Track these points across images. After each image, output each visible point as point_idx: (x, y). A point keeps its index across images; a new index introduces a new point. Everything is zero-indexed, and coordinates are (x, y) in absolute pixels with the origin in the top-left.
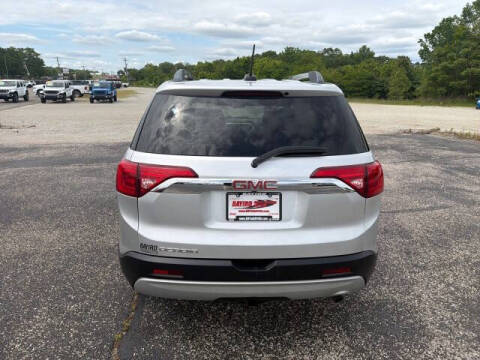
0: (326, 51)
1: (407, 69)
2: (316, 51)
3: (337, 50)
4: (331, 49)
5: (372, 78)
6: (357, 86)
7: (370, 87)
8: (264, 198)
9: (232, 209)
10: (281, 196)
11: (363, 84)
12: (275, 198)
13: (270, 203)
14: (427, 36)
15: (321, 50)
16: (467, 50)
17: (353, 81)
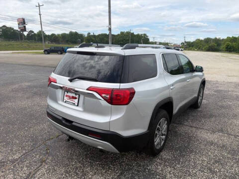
8: (74, 95)
9: (65, 98)
10: (79, 96)
12: (77, 96)
13: (75, 98)
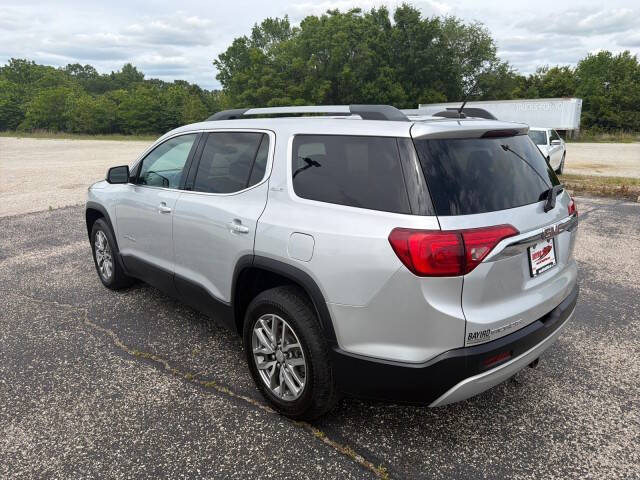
0: (72, 67)
1: (201, 97)
2: (56, 68)
3: (88, 67)
4: (78, 66)
5: (157, 109)
6: (141, 118)
7: (158, 120)
8: (546, 243)
10: (553, 239)
11: (149, 115)
12: (551, 243)
14: (222, 57)
15: (64, 66)
16: (266, 77)
17: (133, 112)
